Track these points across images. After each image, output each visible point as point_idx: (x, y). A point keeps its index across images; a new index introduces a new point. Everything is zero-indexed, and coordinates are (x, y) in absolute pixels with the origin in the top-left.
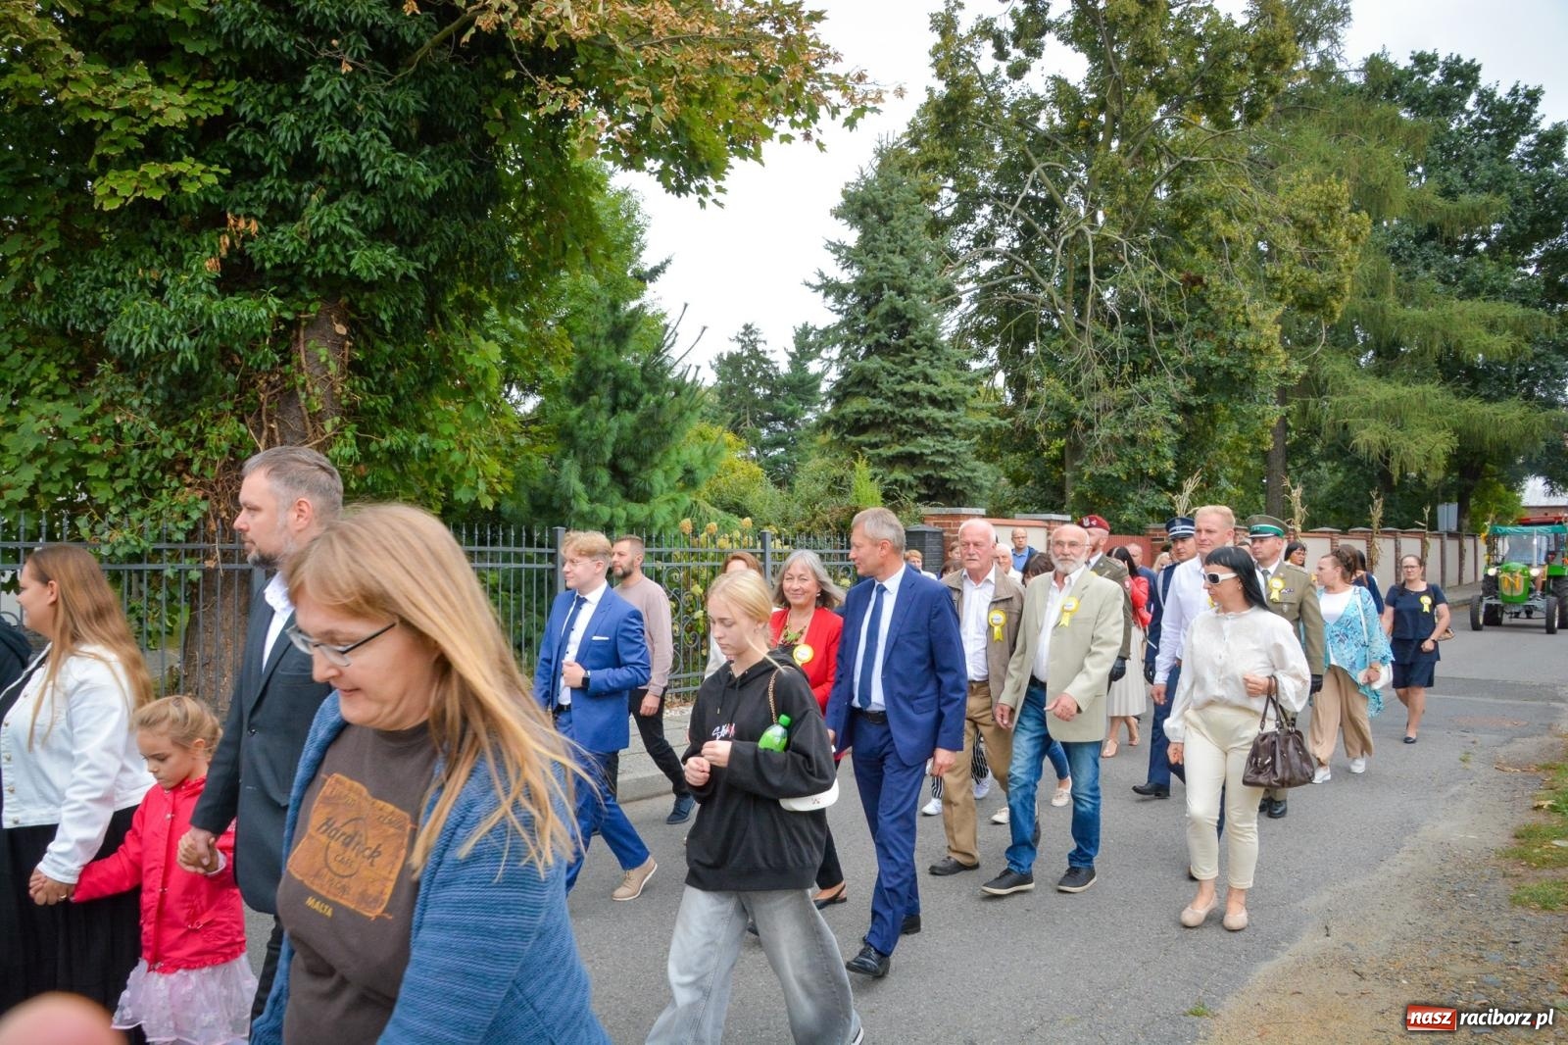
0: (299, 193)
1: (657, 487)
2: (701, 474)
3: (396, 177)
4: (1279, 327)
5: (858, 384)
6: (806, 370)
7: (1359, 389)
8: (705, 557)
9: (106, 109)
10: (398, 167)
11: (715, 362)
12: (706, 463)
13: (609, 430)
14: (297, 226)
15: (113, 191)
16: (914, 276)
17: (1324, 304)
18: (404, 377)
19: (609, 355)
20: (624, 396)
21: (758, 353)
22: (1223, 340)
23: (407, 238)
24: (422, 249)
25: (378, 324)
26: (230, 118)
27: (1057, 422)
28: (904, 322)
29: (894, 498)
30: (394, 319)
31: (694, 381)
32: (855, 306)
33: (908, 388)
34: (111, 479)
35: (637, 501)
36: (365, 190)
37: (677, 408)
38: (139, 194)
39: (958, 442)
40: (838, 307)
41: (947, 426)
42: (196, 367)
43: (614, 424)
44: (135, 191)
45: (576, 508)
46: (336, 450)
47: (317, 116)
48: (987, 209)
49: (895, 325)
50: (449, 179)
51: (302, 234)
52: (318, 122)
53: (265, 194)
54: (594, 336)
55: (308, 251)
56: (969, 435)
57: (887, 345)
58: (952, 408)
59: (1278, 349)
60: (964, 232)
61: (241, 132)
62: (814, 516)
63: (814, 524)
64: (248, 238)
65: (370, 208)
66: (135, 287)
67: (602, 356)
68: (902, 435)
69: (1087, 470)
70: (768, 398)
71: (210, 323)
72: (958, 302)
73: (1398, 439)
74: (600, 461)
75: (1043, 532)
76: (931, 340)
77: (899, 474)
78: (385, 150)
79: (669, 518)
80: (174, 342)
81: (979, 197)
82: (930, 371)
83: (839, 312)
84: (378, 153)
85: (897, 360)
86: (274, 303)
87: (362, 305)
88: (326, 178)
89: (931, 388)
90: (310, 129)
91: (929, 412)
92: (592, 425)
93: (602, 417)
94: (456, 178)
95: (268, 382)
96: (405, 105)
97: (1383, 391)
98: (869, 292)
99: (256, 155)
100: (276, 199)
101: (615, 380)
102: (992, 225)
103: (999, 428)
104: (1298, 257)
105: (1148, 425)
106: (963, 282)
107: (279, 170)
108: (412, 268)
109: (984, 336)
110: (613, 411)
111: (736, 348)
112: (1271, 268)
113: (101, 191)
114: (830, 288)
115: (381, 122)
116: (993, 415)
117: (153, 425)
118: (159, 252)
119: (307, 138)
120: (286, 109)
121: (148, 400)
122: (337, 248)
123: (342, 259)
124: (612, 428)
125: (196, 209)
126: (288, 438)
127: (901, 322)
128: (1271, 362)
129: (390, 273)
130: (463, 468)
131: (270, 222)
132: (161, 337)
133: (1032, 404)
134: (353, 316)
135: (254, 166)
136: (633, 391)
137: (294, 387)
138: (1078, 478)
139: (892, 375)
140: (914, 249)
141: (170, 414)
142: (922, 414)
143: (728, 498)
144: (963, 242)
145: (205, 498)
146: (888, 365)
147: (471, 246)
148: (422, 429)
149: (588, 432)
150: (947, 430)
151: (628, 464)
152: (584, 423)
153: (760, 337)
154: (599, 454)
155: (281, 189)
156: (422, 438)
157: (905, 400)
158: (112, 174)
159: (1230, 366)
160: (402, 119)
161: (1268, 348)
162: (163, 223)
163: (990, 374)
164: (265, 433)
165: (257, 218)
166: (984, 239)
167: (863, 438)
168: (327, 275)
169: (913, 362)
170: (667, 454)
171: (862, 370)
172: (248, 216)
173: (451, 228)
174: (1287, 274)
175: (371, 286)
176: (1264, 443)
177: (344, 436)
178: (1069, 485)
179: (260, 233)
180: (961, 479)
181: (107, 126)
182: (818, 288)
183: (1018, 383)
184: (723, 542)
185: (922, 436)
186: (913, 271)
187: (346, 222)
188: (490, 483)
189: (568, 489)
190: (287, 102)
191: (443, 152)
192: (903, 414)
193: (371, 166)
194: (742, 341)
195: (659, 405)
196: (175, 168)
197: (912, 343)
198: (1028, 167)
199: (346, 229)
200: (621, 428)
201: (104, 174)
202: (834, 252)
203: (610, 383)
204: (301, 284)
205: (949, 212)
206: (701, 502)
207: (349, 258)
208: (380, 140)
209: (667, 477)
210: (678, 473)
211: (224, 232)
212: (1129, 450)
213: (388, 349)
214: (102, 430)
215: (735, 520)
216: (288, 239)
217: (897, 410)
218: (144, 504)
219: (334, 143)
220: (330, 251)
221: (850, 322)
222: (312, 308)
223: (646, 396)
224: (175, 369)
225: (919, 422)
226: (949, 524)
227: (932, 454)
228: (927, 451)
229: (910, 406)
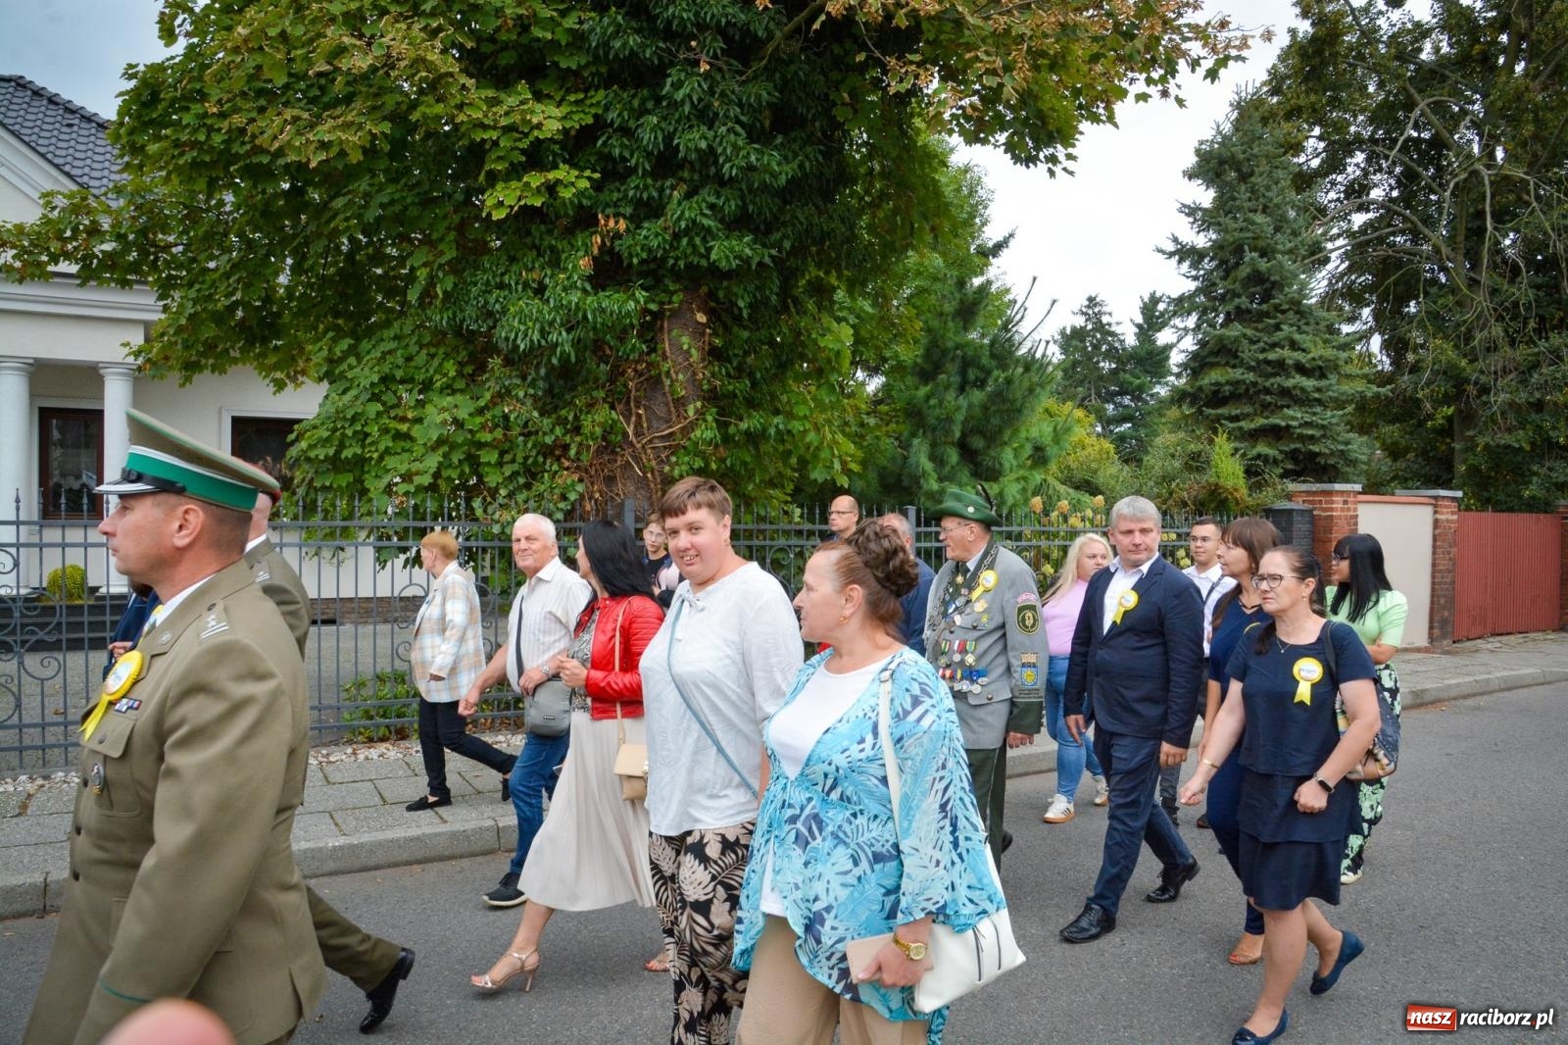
0: (661, 190)
1: (1007, 465)
2: (1052, 451)
3: (751, 168)
5: (1217, 353)
6: (1154, 341)
8: (1056, 535)
9: (494, 128)
10: (753, 158)
11: (1058, 337)
12: (1057, 439)
13: (958, 408)
14: (661, 222)
15: (501, 200)
16: (1279, 235)
18: (761, 361)
19: (957, 333)
20: (972, 374)
21: (1103, 326)
23: (762, 227)
24: (777, 236)
25: (736, 311)
26: (600, 125)
27: (1444, 387)
28: (1268, 285)
29: (1257, 474)
30: (750, 306)
31: (1044, 355)
32: (1212, 271)
33: (1272, 356)
34: (500, 464)
35: (987, 480)
36: (722, 182)
37: (1026, 384)
38: (522, 203)
39: (1329, 413)
40: (1194, 273)
41: (1317, 395)
42: (573, 359)
43: (963, 402)
44: (519, 199)
45: (925, 487)
46: (698, 433)
47: (677, 116)
48: (1360, 157)
49: (1258, 289)
50: (801, 166)
51: (666, 229)
52: (678, 121)
53: (631, 193)
54: (941, 314)
55: (671, 245)
56: (1340, 404)
57: (1249, 311)
58: (1323, 376)
60: (1333, 183)
61: (609, 138)
62: (1171, 494)
63: (1171, 502)
64: (618, 236)
65: (727, 200)
66: (520, 287)
67: (950, 335)
68: (1265, 406)
69: (1482, 441)
70: (1114, 372)
71: (585, 317)
72: (1327, 260)
74: (950, 440)
75: (1429, 510)
76: (1299, 303)
77: (1261, 448)
78: (740, 143)
79: (1018, 497)
80: (553, 337)
81: (1350, 143)
82: (1297, 337)
83: (1195, 278)
84: (735, 146)
85: (1260, 326)
86: (641, 295)
87: (721, 294)
88: (686, 174)
89: (1298, 356)
90: (671, 129)
91: (1296, 381)
92: (941, 403)
93: (950, 396)
94: (807, 164)
95: (635, 371)
96: (758, 97)
98: (1227, 255)
99: (623, 159)
100: (641, 198)
101: (964, 357)
102: (1366, 173)
103: (1377, 396)
105: (1559, 388)
106: (1333, 239)
107: (644, 169)
108: (767, 255)
109: (1356, 297)
110: (962, 389)
111: (1080, 321)
113: (490, 202)
114: (1185, 253)
115: (736, 117)
116: (1369, 382)
117: (536, 414)
118: (540, 254)
119: (669, 138)
120: (648, 112)
121: (532, 391)
122: (697, 240)
123: (703, 250)
124: (961, 405)
125: (571, 212)
126: (655, 424)
127: (1265, 285)
129: (747, 261)
130: (817, 449)
131: (636, 221)
132: (543, 333)
133: (1415, 369)
134: (713, 304)
135: (620, 168)
136: (982, 369)
137: (660, 375)
138: (1471, 448)
139: (1255, 343)
140: (1278, 206)
141: (549, 404)
142: (1290, 383)
143: (1078, 475)
144: (1332, 195)
145: (581, 480)
146: (1249, 332)
147: (822, 231)
148: (777, 412)
149: (937, 411)
150: (1316, 400)
151: (978, 443)
152: (933, 402)
153: (1104, 309)
154: (948, 432)
155: (646, 187)
156: (777, 420)
157: (1269, 369)
158: (499, 186)
160: (754, 111)
162: (543, 228)
163: (1365, 336)
164: (633, 419)
165: (624, 217)
166: (1357, 191)
167: (1220, 411)
168: (689, 266)
169: (1277, 327)
170: (1016, 431)
171: (1221, 339)
172: (617, 215)
173: (804, 214)
175: (728, 275)
177: (705, 420)
178: (1458, 458)
179: (628, 230)
180: (1332, 453)
181: (495, 143)
182: (1171, 255)
183: (1396, 346)
184: (1075, 521)
185: (1288, 407)
186: (1277, 229)
187: (705, 215)
188: (844, 463)
189: (917, 467)
190: (650, 105)
191: (794, 140)
192: (1267, 384)
193: (728, 159)
194: (1083, 313)
195: (1009, 381)
196: (552, 176)
197: (1277, 308)
198: (1410, 106)
199: (706, 222)
200: (970, 406)
201: (492, 186)
202: (1188, 215)
203: (959, 361)
204: (664, 276)
205: (1315, 163)
206: (1051, 480)
207: (709, 250)
208: (737, 134)
209: (1016, 457)
210: (1028, 450)
211: (595, 232)
212: (1534, 416)
213: (745, 334)
214: (492, 420)
215: (1086, 498)
216: (652, 234)
217: (1259, 380)
218: (528, 486)
219: (693, 140)
220: (691, 243)
221: (1209, 287)
222: (675, 298)
223: (996, 373)
224: (555, 361)
225: (1285, 392)
226: (1320, 502)
227: (1301, 426)
228: (1294, 423)
229: (1275, 375)
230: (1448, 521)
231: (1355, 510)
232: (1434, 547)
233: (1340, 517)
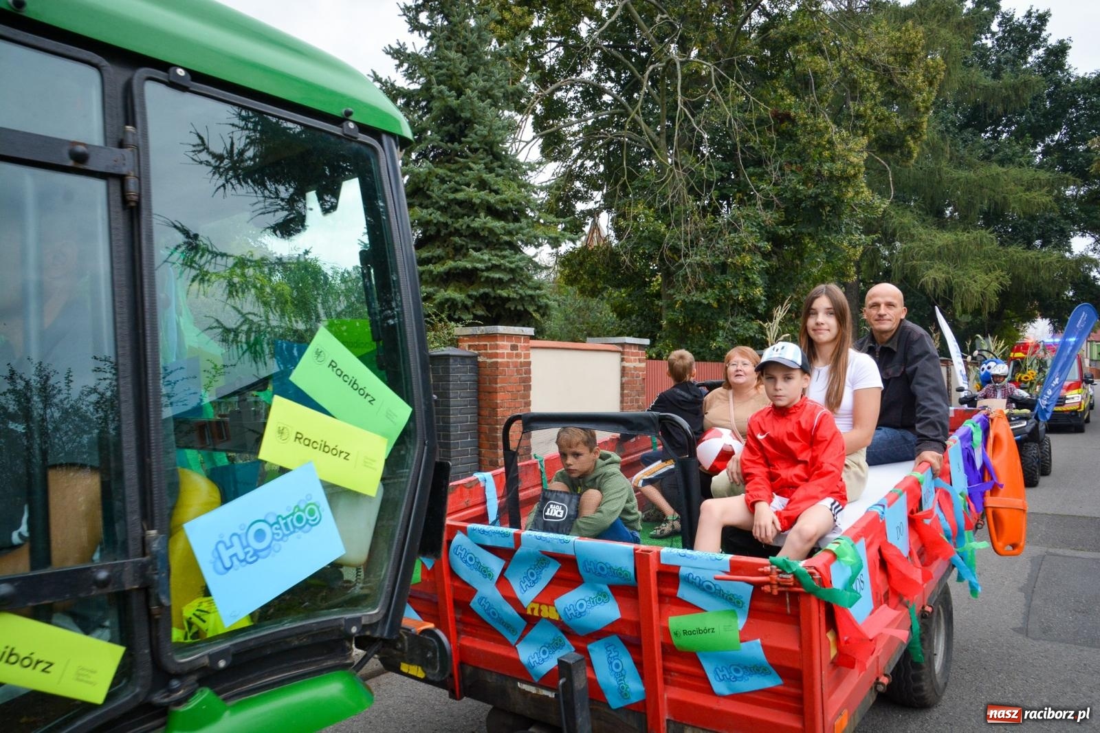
4: (865, 155)
5: (414, 194)
7: (924, 237)
16: (473, 74)
17: (902, 144)
22: (810, 171)
28: (462, 123)
33: (460, 196)
41: (507, 238)
49: (450, 127)
58: (516, 220)
59: (862, 180)
60: (572, 84)
68: (459, 251)
69: (679, 298)
73: (960, 277)
75: (617, 357)
77: (452, 293)
85: (453, 167)
91: (483, 221)
97: (944, 238)
102: (599, 81)
104: (880, 98)
105: (738, 252)
109: (592, 183)
112: (853, 107)
128: (857, 193)
138: (671, 306)
139: (445, 182)
142: (477, 224)
146: (440, 171)
157: (459, 210)
159: (817, 196)
161: (855, 176)
169: (468, 166)
174: (869, 111)
176: (849, 276)
180: (522, 298)
185: (476, 250)
186: (472, 70)
192: (457, 225)
197: (469, 147)
212: (719, 277)
217: (450, 221)
225: (474, 234)
226: (485, 347)
227: (488, 269)
228: (479, 266)
229: (462, 217)
230: (635, 368)
231: (527, 356)
232: (622, 395)
233: (507, 364)
